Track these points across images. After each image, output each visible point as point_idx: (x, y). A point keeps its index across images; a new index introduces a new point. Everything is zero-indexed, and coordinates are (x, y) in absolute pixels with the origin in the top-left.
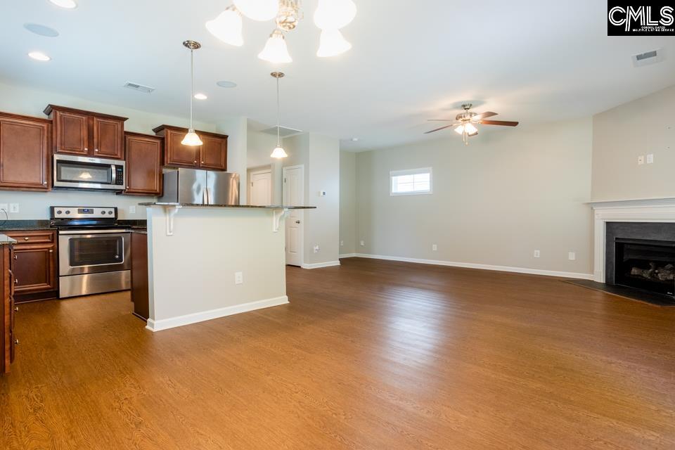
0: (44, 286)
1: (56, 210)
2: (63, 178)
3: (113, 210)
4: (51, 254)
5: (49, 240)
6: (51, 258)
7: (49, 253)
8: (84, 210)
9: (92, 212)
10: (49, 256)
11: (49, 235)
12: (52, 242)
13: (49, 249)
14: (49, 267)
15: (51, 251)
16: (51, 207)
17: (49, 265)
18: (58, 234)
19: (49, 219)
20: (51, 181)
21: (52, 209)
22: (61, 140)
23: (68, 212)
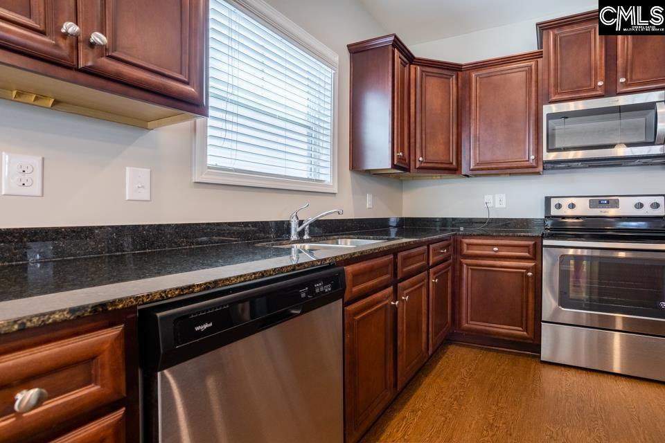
0: (517, 331)
1: (554, 202)
2: (557, 145)
3: (660, 200)
4: (530, 280)
5: (529, 255)
6: (530, 285)
7: (527, 277)
8: (600, 201)
9: (615, 204)
10: (528, 282)
11: (527, 246)
12: (533, 258)
13: (528, 269)
14: (527, 301)
15: (530, 274)
16: (546, 197)
17: (527, 297)
18: (542, 245)
20: (541, 154)
21: (548, 200)
22: (556, 77)
23: (572, 206)
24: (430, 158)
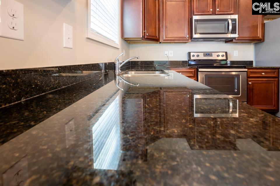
1: (192, 54)
2: (198, 32)
3: (224, 54)
5: (192, 75)
8: (206, 54)
9: (211, 55)
11: (192, 72)
12: (194, 76)
16: (189, 52)
18: (198, 71)
19: (187, 60)
20: (190, 35)
21: (189, 54)
22: (196, 6)
23: (198, 56)
24: (150, 34)
